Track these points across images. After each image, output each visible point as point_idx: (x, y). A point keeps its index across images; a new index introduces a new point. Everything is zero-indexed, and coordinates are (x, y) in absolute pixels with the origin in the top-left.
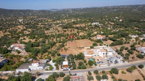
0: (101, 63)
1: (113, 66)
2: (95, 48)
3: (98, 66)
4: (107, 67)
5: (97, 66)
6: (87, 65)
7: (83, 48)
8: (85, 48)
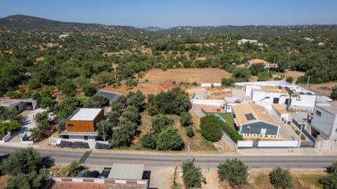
0: (263, 131)
1: (330, 154)
2: (241, 87)
3: (250, 144)
4: (301, 152)
5: (240, 144)
6: (191, 135)
7: (195, 84)
8: (203, 85)
